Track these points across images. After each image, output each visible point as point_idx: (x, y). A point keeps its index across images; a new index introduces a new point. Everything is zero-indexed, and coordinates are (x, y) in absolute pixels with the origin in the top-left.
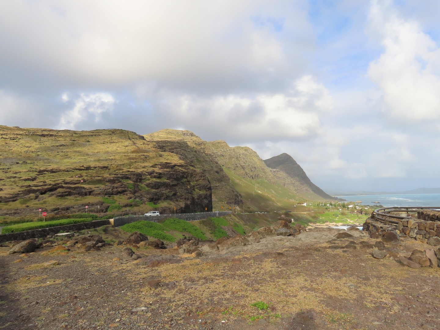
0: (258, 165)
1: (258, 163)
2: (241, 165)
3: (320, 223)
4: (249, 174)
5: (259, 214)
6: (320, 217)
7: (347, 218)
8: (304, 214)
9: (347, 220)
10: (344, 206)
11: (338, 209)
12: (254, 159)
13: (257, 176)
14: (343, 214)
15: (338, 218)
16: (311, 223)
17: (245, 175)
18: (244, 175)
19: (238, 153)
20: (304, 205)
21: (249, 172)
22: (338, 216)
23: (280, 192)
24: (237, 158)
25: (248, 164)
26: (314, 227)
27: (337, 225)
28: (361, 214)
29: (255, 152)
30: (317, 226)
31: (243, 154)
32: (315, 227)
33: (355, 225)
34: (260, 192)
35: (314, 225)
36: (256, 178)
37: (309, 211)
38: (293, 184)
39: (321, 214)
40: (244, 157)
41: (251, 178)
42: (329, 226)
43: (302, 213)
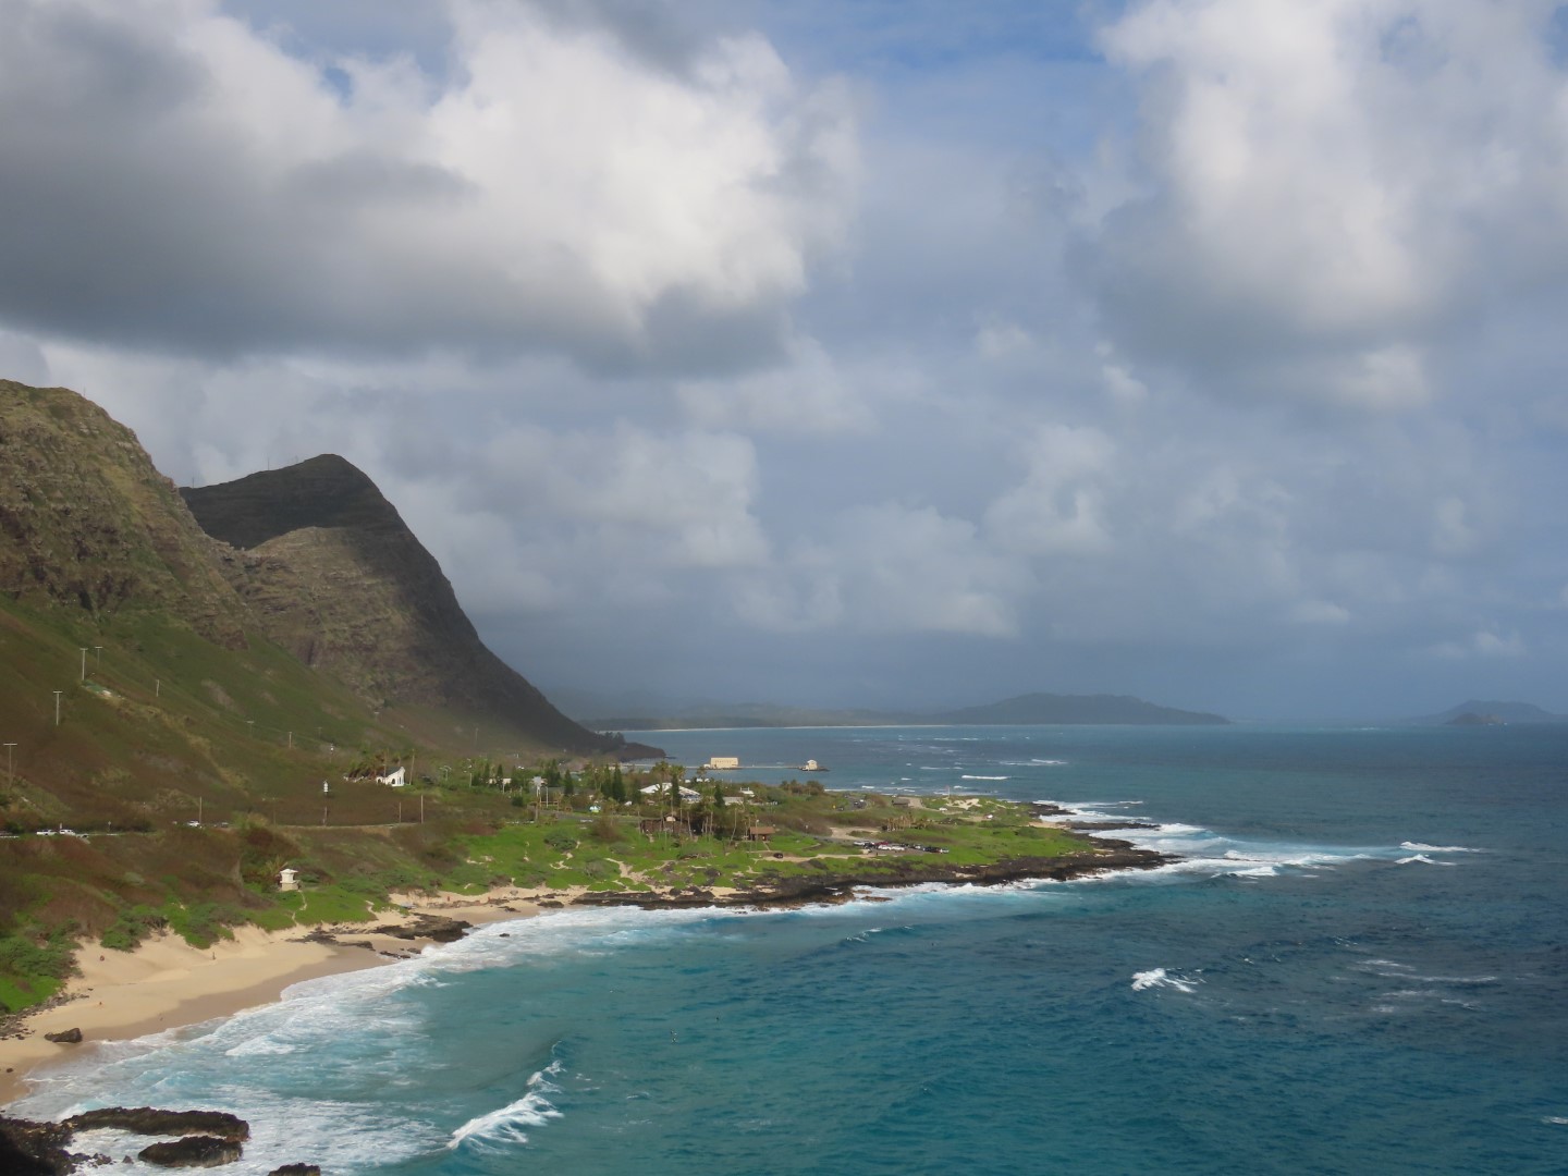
0: (136, 520)
1: (136, 507)
3: (464, 893)
4: (58, 571)
5: (60, 842)
6: (466, 854)
7: (622, 855)
8: (378, 837)
9: (617, 872)
10: (615, 790)
11: (581, 806)
12: (113, 474)
13: (124, 589)
14: (600, 834)
15: (570, 856)
16: (404, 892)
17: (28, 575)
18: (21, 575)
20: (387, 781)
21: (56, 562)
23: (267, 695)
25: (61, 507)
26: (416, 919)
27: (557, 899)
28: (698, 833)
30: (442, 906)
31: (26, 438)
33: (652, 893)
34: (108, 693)
35: (424, 901)
36: (112, 600)
37: (413, 820)
38: (367, 649)
39: (476, 837)
40: (33, 453)
41: (76, 599)
42: (511, 905)
43: (367, 829)
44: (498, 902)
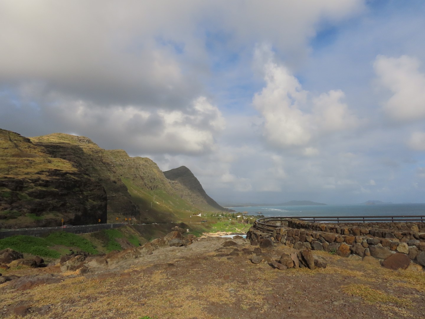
0: (158, 177)
1: (157, 175)
2: (140, 176)
3: (213, 233)
4: (148, 185)
5: (156, 225)
6: (212, 227)
7: (236, 227)
8: (199, 224)
9: (236, 229)
10: (233, 217)
11: (229, 219)
12: (154, 170)
13: (156, 187)
14: (232, 224)
15: (228, 227)
16: (204, 233)
17: (144, 185)
18: (143, 185)
19: (138, 163)
20: (199, 216)
21: (148, 183)
22: (228, 226)
23: (178, 203)
24: (137, 168)
25: (148, 175)
27: (227, 234)
28: (247, 223)
29: (155, 163)
30: (210, 235)
31: (143, 165)
32: (208, 236)
33: (242, 233)
34: (158, 203)
35: (207, 234)
36: (155, 189)
37: (204, 222)
38: (190, 195)
39: (214, 224)
40: (144, 167)
41: (150, 189)
42: (221, 235)
43: (197, 223)
44: (219, 234)
